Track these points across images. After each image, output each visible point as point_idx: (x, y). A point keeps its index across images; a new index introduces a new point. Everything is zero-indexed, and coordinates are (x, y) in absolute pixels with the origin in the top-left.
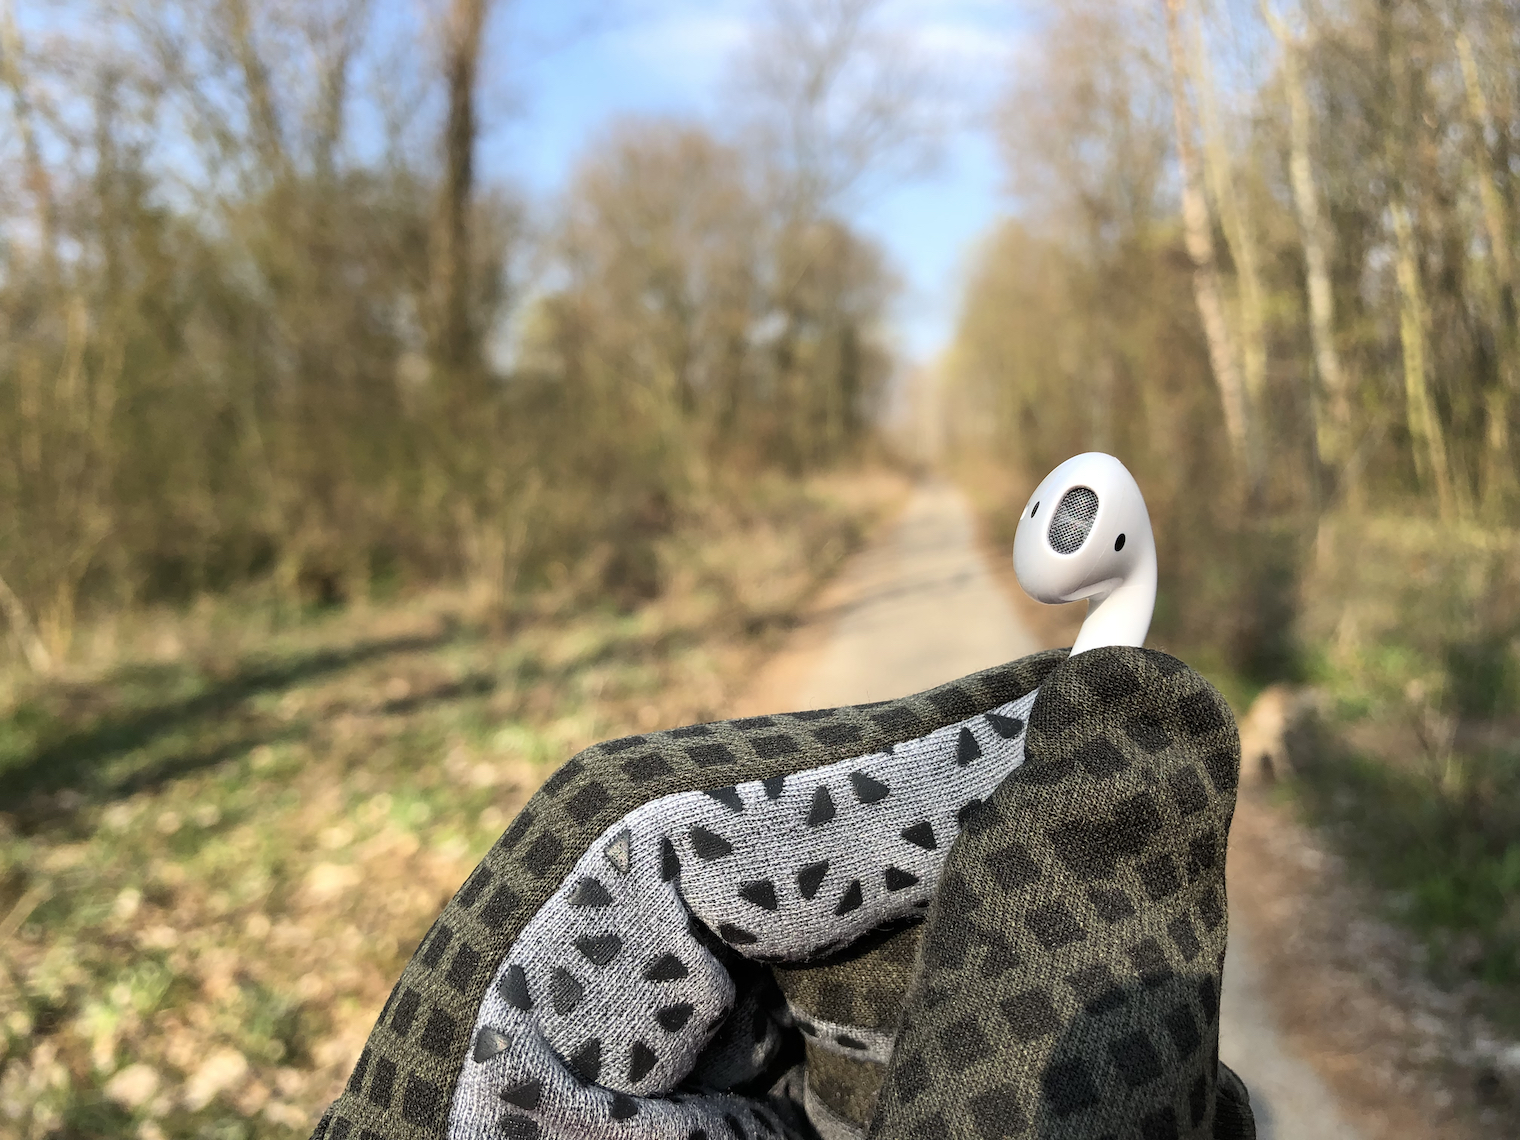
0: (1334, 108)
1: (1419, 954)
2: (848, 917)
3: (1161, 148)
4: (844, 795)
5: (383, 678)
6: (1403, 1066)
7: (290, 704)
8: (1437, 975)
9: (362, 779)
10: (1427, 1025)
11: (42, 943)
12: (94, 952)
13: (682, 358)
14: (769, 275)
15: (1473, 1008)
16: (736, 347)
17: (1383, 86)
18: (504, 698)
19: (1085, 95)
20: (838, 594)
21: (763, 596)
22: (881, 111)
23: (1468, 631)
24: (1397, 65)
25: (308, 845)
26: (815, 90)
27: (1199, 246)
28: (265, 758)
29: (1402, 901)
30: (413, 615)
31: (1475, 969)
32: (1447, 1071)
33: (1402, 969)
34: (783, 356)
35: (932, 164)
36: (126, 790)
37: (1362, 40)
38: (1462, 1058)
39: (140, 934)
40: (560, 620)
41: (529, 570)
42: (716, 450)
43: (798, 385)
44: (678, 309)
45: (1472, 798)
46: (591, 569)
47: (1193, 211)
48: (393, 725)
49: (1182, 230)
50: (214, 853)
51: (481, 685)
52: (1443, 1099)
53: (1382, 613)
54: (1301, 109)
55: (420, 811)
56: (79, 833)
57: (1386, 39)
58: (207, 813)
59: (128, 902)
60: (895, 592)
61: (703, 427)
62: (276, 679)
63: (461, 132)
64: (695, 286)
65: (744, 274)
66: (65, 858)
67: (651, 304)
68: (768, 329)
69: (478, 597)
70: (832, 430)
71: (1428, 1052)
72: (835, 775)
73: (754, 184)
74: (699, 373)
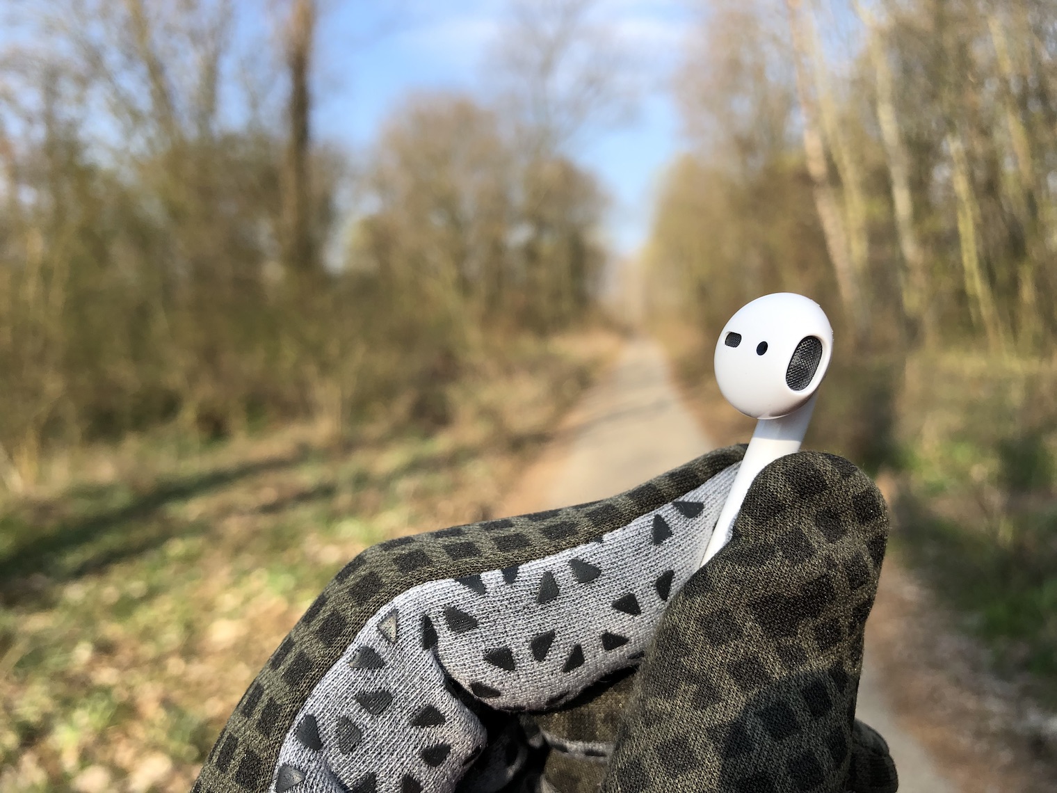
0: (907, 70)
1: (986, 656)
2: (573, 673)
3: (788, 102)
4: (565, 578)
5: (258, 488)
6: (979, 734)
7: (193, 509)
8: (1001, 670)
9: (247, 560)
10: (994, 706)
11: (23, 683)
12: (61, 688)
13: (460, 257)
14: (519, 197)
15: (1026, 692)
16: (497, 248)
17: (939, 56)
18: (344, 499)
19: (734, 66)
20: (575, 418)
21: (524, 421)
22: (593, 82)
23: (1013, 430)
24: (949, 41)
25: (209, 607)
26: (547, 68)
27: (817, 168)
28: (177, 548)
29: (973, 620)
30: (278, 443)
31: (1026, 665)
32: (1009, 737)
33: (976, 668)
34: (531, 253)
35: (630, 117)
36: (79, 573)
37: (925, 23)
38: (1019, 727)
39: (93, 674)
40: (381, 444)
41: (357, 409)
42: (487, 321)
43: (542, 274)
44: (456, 223)
45: (1020, 548)
46: (402, 406)
47: (812, 145)
48: (265, 522)
49: (804, 158)
50: (145, 616)
51: (326, 491)
52: (1006, 756)
53: (954, 420)
54: (884, 72)
55: (286, 581)
56: (46, 604)
57: (941, 21)
58: (136, 586)
59: (83, 653)
60: (615, 416)
61: (476, 305)
62: (181, 491)
63: (300, 105)
64: (468, 206)
65: (501, 198)
66: (37, 623)
67: (437, 221)
68: (519, 235)
69: (323, 429)
70: (566, 305)
71: (994, 724)
72: (558, 562)
73: (506, 133)
74: (474, 267)
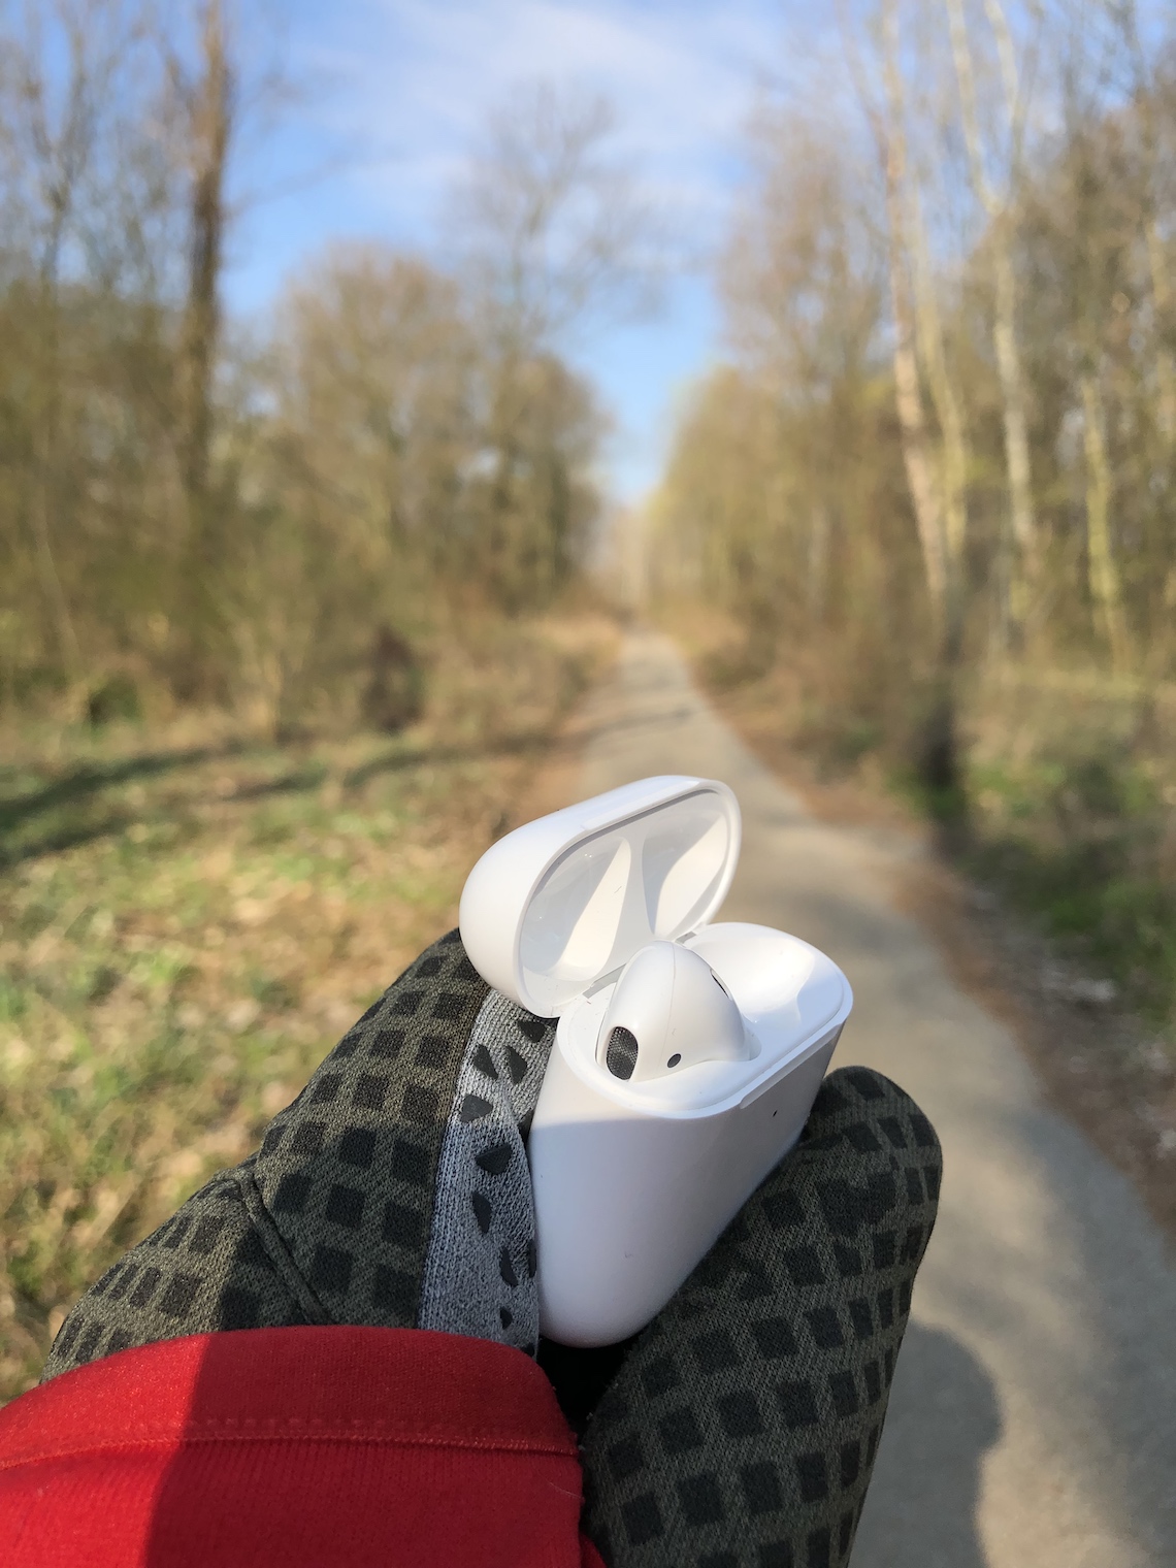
3: (872, 313)
5: (208, 776)
13: (394, 488)
14: (483, 411)
16: (448, 483)
19: (804, 247)
22: (601, 248)
26: (535, 223)
27: (909, 411)
34: (501, 497)
43: (514, 525)
47: (905, 372)
49: (892, 394)
51: (300, 782)
54: (1005, 278)
60: (627, 722)
61: (419, 562)
63: (206, 261)
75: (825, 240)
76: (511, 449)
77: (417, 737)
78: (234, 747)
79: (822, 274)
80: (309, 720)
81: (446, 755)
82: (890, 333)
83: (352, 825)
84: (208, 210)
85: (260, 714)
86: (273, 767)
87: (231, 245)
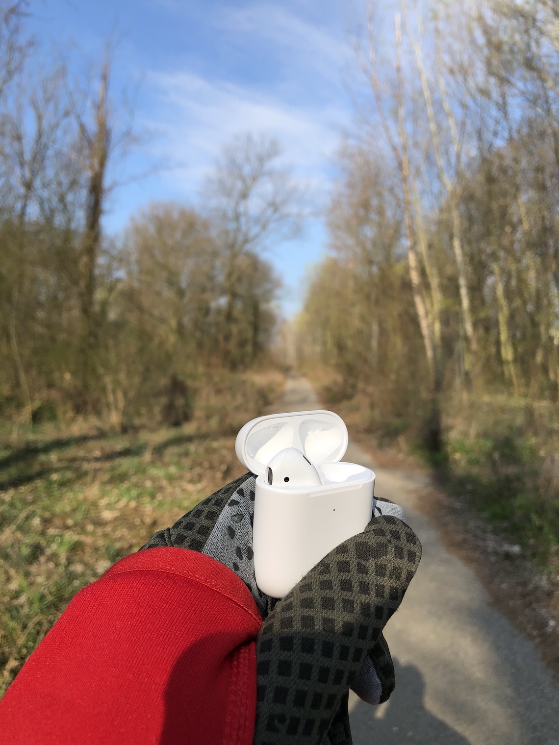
0: (471, 220)
3: (398, 232)
5: (89, 449)
6: (482, 553)
8: (495, 532)
10: (491, 543)
14: (221, 278)
15: (504, 539)
16: (205, 310)
22: (274, 206)
26: (244, 196)
27: (415, 277)
28: (55, 477)
30: (79, 427)
32: (496, 553)
38: (500, 550)
43: (234, 329)
46: (157, 409)
47: (412, 260)
49: (407, 269)
54: (456, 220)
57: (490, 194)
69: (112, 419)
70: (249, 348)
75: (375, 202)
76: (234, 295)
77: (189, 429)
78: (102, 435)
79: (373, 216)
80: (137, 422)
81: (202, 437)
82: (406, 243)
83: (156, 472)
84: (96, 189)
85: (115, 418)
86: (120, 444)
87: (106, 205)
